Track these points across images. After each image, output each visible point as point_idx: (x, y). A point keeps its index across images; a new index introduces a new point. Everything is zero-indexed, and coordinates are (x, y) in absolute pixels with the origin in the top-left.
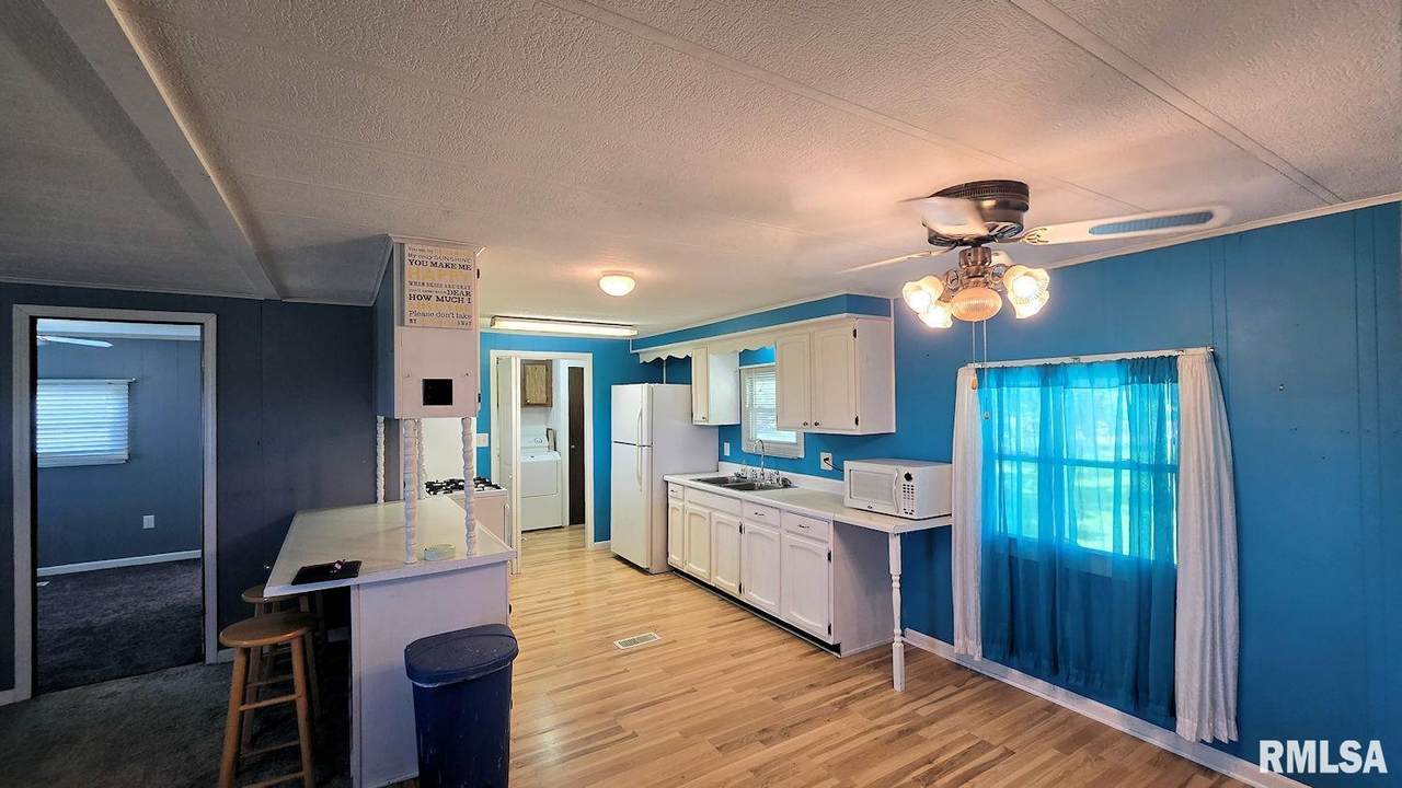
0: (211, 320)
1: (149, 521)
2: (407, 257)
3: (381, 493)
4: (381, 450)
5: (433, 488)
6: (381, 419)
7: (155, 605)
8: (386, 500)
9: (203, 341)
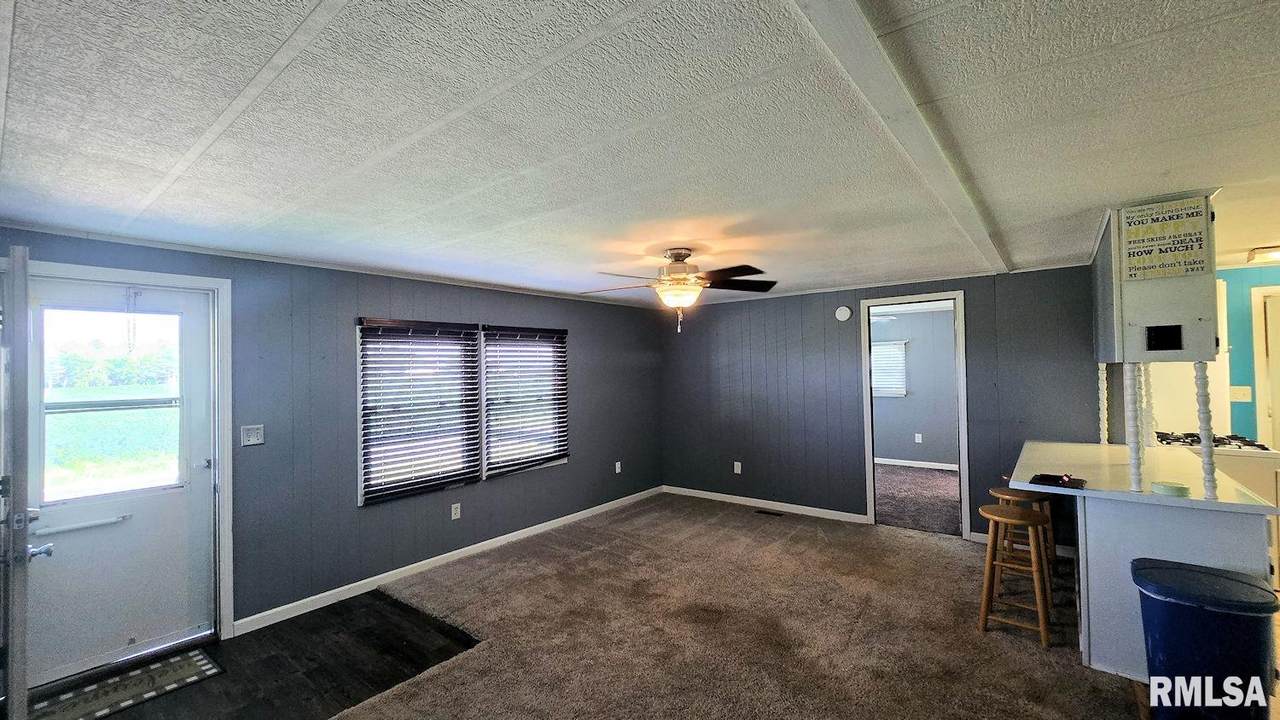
0: (959, 295)
1: (918, 438)
2: (1124, 220)
3: (1104, 435)
4: (1103, 394)
5: (1163, 437)
6: (1102, 366)
7: (928, 493)
8: (1110, 441)
9: (955, 311)
